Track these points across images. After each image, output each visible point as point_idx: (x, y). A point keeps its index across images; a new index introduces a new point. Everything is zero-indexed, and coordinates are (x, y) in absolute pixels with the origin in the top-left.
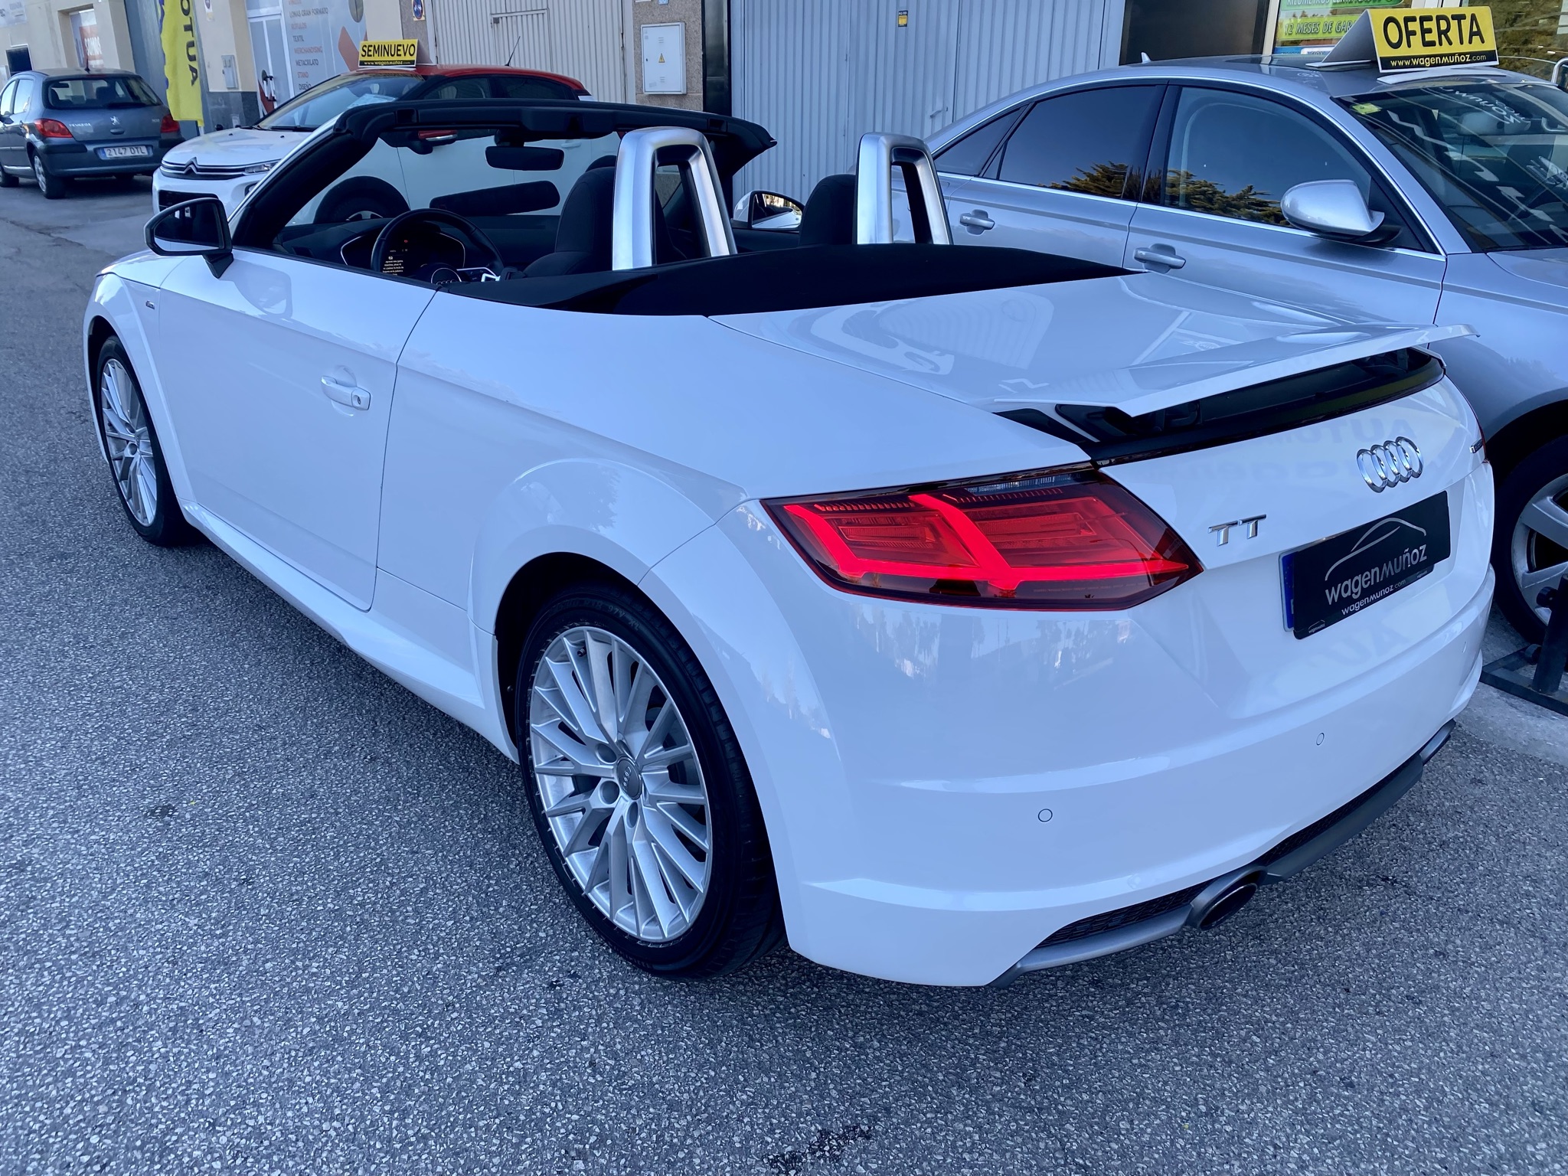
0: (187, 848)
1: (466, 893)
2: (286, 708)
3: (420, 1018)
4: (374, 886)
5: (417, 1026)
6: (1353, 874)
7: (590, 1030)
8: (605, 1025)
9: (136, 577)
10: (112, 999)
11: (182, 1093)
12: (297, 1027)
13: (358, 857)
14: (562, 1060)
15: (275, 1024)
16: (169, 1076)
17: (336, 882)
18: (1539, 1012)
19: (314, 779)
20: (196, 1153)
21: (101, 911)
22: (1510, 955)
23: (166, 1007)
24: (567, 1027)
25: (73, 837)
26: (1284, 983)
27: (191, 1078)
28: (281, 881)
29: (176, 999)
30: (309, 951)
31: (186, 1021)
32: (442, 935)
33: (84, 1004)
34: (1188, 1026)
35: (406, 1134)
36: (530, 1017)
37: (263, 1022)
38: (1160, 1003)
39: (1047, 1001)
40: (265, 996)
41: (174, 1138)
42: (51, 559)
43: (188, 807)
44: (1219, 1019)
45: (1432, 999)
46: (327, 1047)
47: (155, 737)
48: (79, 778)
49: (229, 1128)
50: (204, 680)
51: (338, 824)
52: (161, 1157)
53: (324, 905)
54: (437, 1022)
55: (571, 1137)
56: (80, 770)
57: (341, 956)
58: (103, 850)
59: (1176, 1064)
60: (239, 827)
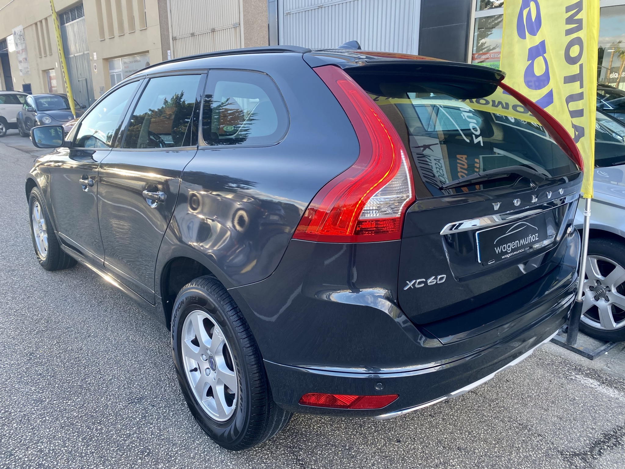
0: (36, 366)
1: (124, 380)
7: (154, 422)
8: (159, 421)
11: (19, 439)
14: (142, 431)
16: (16, 434)
19: (83, 344)
24: (147, 421)
27: (23, 434)
28: (65, 376)
30: (69, 398)
31: (25, 418)
32: (113, 393)
35: (87, 452)
36: (136, 418)
37: (49, 419)
40: (52, 411)
41: (15, 451)
43: (39, 353)
46: (68, 426)
47: (32, 331)
49: (32, 449)
52: (10, 457)
53: (77, 384)
54: (105, 419)
55: (139, 453)
58: (9, 366)
59: (343, 435)
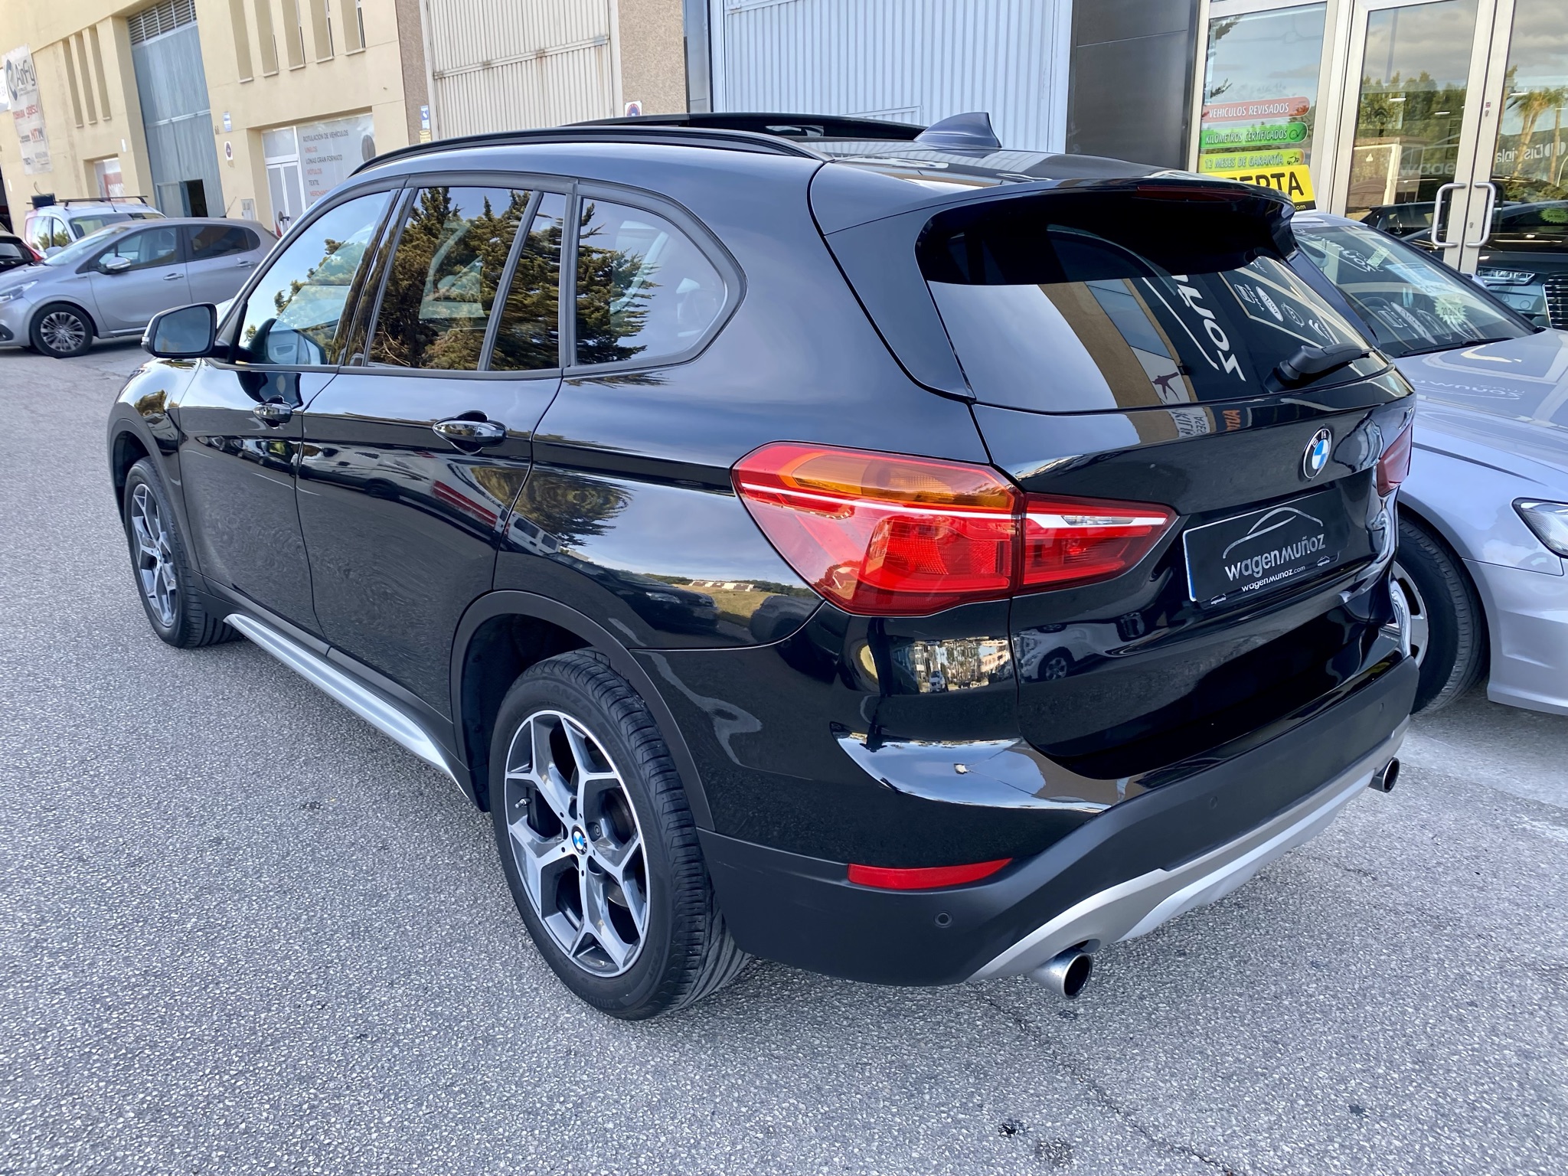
0: (335, 828)
10: (304, 917)
11: (366, 967)
12: (437, 931)
15: (422, 930)
16: (355, 958)
17: (449, 847)
20: (383, 999)
21: (283, 867)
23: (343, 921)
25: (250, 823)
27: (370, 959)
29: (349, 916)
31: (359, 928)
33: (286, 920)
40: (411, 914)
43: (330, 803)
53: (443, 861)
57: (460, 890)
58: (275, 830)
60: (370, 814)
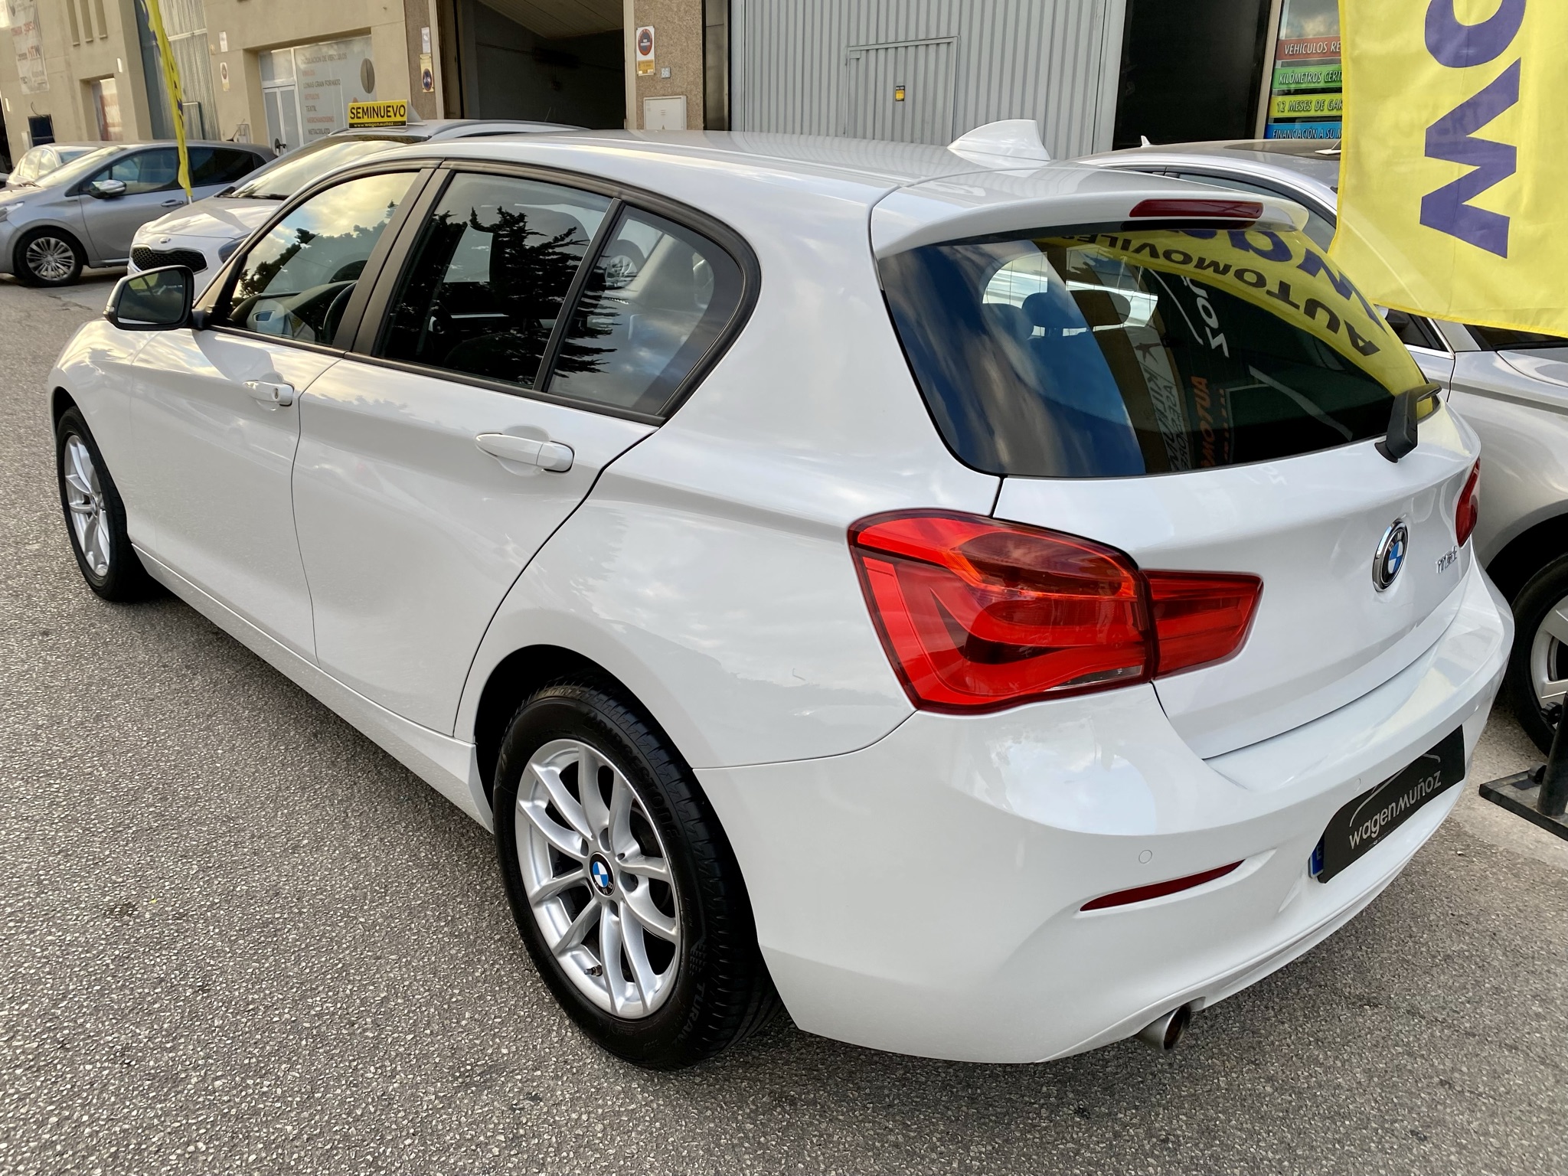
2: (257, 798)
3: (372, 1145)
4: (334, 995)
5: (367, 1154)
6: (1352, 991)
9: (116, 656)
10: (53, 1120)
12: (243, 1154)
13: (319, 962)
15: (220, 1150)
17: (295, 990)
18: (1550, 1149)
21: (50, 1020)
22: (1519, 1085)
23: (108, 1129)
25: (28, 938)
26: (1281, 1114)
28: (239, 989)
29: (119, 1121)
30: (261, 1068)
31: (128, 1145)
32: (402, 1049)
33: (24, 1124)
34: (1179, 1164)
36: (487, 1144)
37: (207, 1149)
38: (1150, 1135)
39: (1029, 1132)
40: (212, 1119)
42: (33, 636)
43: (148, 908)
44: (1211, 1156)
45: (1437, 1135)
47: (121, 829)
48: (41, 872)
50: (175, 766)
51: (301, 925)
53: (281, 1016)
54: (390, 1150)
56: (42, 863)
57: (294, 1073)
58: (58, 953)
60: (199, 928)
